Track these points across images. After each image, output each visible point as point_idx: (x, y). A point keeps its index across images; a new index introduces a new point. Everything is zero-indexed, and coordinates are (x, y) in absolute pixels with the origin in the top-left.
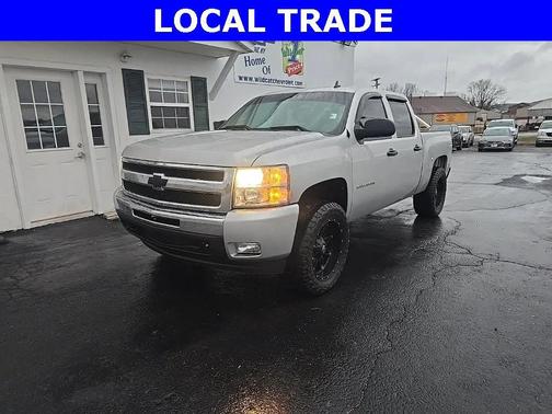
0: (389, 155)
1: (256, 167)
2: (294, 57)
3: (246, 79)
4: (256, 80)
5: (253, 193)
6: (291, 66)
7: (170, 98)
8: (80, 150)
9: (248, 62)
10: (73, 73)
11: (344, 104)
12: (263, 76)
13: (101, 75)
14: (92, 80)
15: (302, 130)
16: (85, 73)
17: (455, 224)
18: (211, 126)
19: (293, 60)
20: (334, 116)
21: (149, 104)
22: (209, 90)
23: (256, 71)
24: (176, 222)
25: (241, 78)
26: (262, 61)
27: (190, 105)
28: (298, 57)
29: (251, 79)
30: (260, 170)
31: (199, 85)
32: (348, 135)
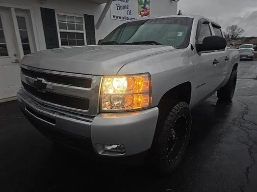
0: (214, 63)
1: (121, 76)
2: (145, 6)
3: (117, 17)
4: (123, 18)
5: (118, 99)
6: (143, 11)
7: (71, 27)
8: (15, 58)
9: (118, 7)
10: (8, 9)
11: (187, 25)
12: (127, 16)
13: (27, 11)
14: (21, 15)
15: (157, 44)
16: (16, 10)
17: (245, 106)
18: (97, 42)
19: (144, 7)
20: (180, 34)
21: (59, 31)
22: (96, 22)
23: (123, 13)
24: (53, 120)
25: (114, 17)
26: (127, 7)
27: (84, 32)
28: (147, 6)
29: (120, 18)
30: (124, 79)
31: (89, 20)
32: (192, 48)
